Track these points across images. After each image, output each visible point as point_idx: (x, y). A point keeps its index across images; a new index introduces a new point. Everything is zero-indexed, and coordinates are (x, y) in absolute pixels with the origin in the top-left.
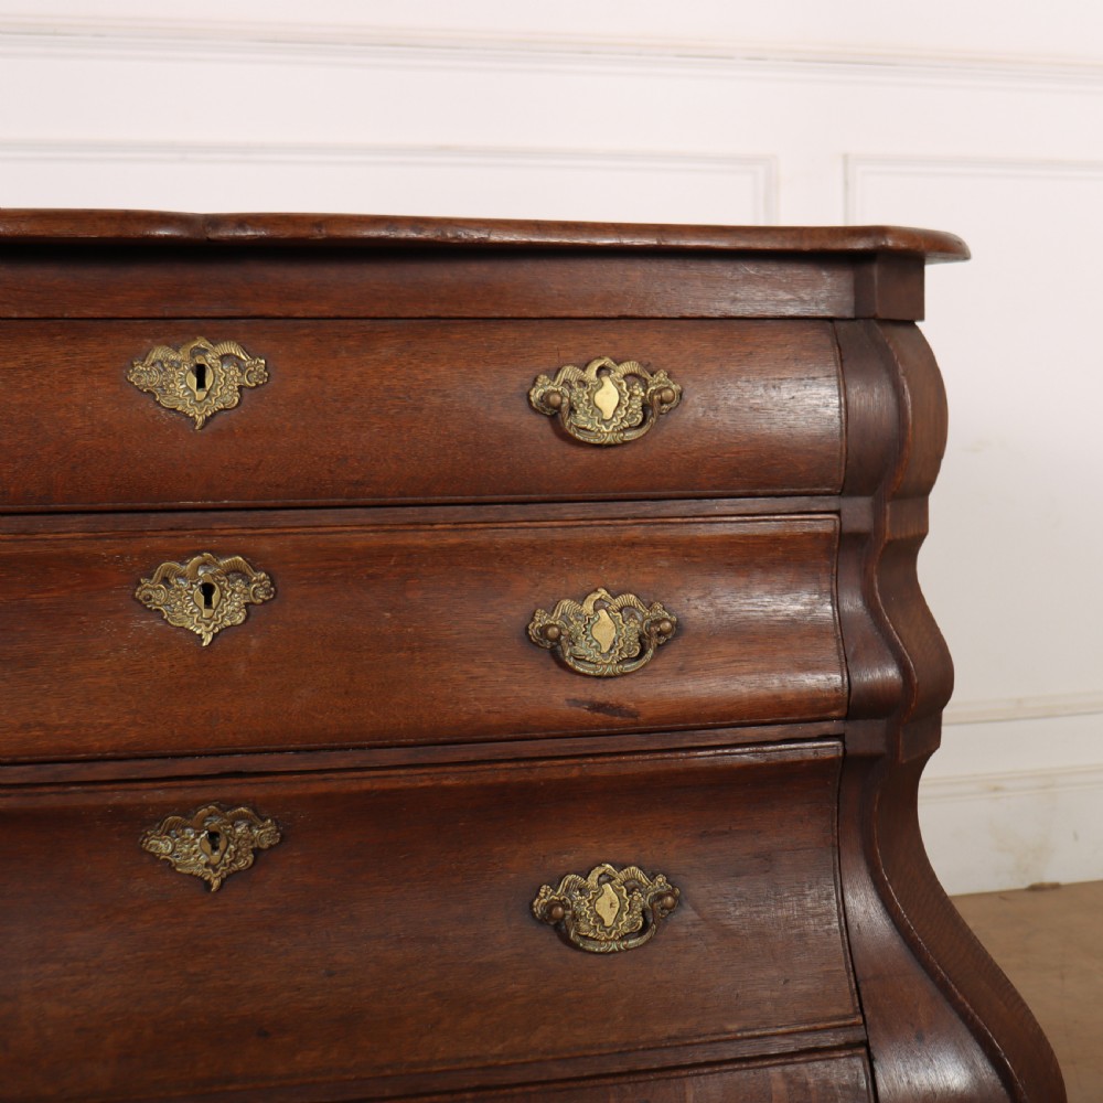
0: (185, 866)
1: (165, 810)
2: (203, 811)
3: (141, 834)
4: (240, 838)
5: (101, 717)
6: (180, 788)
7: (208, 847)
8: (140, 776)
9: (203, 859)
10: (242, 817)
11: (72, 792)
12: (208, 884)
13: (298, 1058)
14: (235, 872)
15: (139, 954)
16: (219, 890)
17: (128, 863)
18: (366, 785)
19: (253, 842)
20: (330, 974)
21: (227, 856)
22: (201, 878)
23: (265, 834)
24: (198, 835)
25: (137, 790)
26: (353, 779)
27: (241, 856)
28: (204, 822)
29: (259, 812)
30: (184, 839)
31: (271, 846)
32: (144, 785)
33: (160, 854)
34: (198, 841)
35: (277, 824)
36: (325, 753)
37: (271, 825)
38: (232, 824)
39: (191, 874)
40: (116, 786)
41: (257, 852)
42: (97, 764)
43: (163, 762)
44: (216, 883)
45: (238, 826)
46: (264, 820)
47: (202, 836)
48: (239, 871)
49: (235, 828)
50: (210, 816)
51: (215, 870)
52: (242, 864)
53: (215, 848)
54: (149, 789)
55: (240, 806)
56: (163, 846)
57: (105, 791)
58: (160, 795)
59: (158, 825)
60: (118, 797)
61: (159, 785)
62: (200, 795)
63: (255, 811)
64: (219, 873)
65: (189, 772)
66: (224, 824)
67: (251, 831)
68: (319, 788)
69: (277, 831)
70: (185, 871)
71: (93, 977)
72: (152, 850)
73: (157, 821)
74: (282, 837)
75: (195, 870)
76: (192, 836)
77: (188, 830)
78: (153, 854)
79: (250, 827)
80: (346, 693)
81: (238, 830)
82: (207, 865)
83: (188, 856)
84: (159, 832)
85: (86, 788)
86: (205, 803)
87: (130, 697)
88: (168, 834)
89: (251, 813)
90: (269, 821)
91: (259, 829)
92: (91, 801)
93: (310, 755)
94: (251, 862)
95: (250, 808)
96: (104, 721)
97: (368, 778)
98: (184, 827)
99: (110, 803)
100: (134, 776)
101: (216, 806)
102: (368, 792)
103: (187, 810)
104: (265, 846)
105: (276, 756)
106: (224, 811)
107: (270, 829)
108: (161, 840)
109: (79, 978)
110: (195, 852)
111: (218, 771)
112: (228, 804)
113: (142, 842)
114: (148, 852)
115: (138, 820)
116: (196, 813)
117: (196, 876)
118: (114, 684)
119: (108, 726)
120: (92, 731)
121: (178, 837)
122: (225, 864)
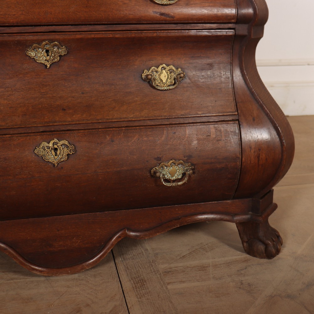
0: (38, 60)
1: (33, 42)
2: (44, 43)
3: (26, 50)
4: (55, 52)
5: (13, 12)
6: (37, 35)
7: (46, 54)
8: (25, 32)
9: (45, 58)
10: (56, 45)
11: (5, 36)
12: (46, 66)
13: (74, 116)
14: (54, 63)
15: (27, 86)
16: (49, 68)
17: (22, 59)
18: (93, 36)
19: (59, 53)
20: (83, 93)
21: (51, 57)
22: (44, 64)
23: (63, 51)
24: (43, 50)
25: (24, 36)
26: (88, 34)
27: (56, 58)
28: (44, 46)
29: (62, 43)
30: (38, 52)
31: (65, 55)
32: (26, 34)
33: (32, 56)
34: (43, 53)
35: (66, 48)
36: (80, 26)
37: (64, 48)
38: (53, 47)
39: (41, 63)
40: (18, 34)
41: (60, 56)
42: (11, 28)
43: (32, 27)
44: (48, 66)
45: (55, 48)
46: (62, 46)
47: (44, 51)
48: (55, 62)
49: (54, 49)
50: (46, 44)
51: (48, 62)
52: (56, 60)
53: (48, 55)
54: (28, 35)
55: (55, 41)
56: (32, 54)
57: (15, 36)
58: (31, 37)
59: (30, 47)
60: (18, 38)
61: (30, 34)
62: (43, 37)
63: (60, 43)
64: (49, 63)
65: (39, 31)
66: (51, 47)
67: (58, 50)
68: (78, 36)
69: (66, 50)
70: (39, 62)
71: (14, 93)
72: (29, 55)
73: (30, 46)
74: (68, 52)
75: (42, 62)
76: (41, 51)
77: (40, 49)
78: (30, 56)
79: (58, 48)
80: (86, 7)
81: (55, 50)
82: (46, 60)
83: (40, 57)
84: (31, 49)
85: (9, 35)
86: (44, 40)
87: (21, 6)
88: (34, 50)
89: (58, 44)
90: (64, 47)
91: (61, 49)
92: (11, 39)
93: (76, 26)
94: (59, 59)
95: (58, 42)
96: (13, 13)
97: (93, 34)
98: (39, 48)
99: (16, 39)
100: (23, 32)
101: (49, 41)
102: (93, 38)
103: (39, 42)
104: (63, 55)
105: (65, 27)
106: (51, 43)
107: (64, 49)
108: (32, 52)
109: (9, 93)
110: (42, 56)
111: (48, 31)
112: (51, 41)
113: (26, 52)
114: (28, 56)
115: (25, 46)
116: (42, 43)
117: (42, 64)
118: (15, 2)
119: (14, 15)
120: (10, 16)
121: (37, 51)
122: (51, 60)
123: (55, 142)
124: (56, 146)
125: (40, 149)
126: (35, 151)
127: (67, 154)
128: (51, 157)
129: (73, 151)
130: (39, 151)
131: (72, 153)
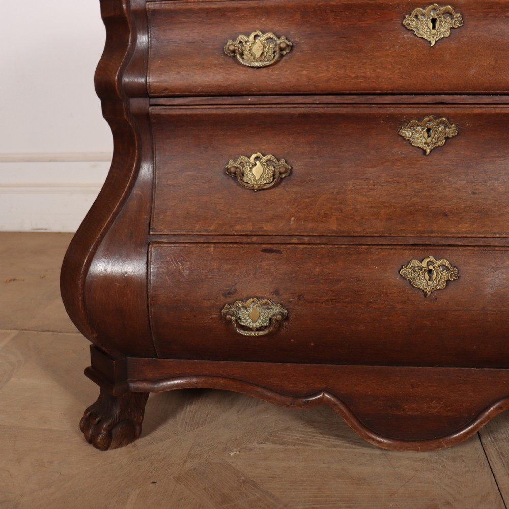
0: (415, 143)
1: (410, 117)
2: (426, 119)
3: (399, 128)
4: (441, 132)
5: (388, 75)
6: (418, 107)
7: (426, 135)
8: (401, 102)
9: (424, 141)
10: (442, 123)
11: (373, 107)
12: (425, 151)
13: (460, 226)
14: (436, 147)
15: (395, 179)
16: (428, 155)
17: (392, 141)
18: (498, 111)
19: (445, 134)
20: (474, 193)
21: (434, 140)
22: (422, 149)
23: (451, 131)
24: (423, 129)
25: (400, 107)
26: (492, 108)
27: (440, 141)
28: (426, 124)
29: (452, 119)
30: (417, 131)
31: (453, 136)
32: (403, 106)
33: (406, 137)
34: (422, 132)
35: (457, 127)
36: (481, 96)
37: (454, 127)
38: (438, 125)
39: (418, 147)
40: (391, 105)
41: (447, 138)
42: (383, 96)
43: (411, 96)
44: (428, 151)
45: (440, 127)
46: (452, 124)
47: (424, 130)
48: (439, 147)
49: (439, 127)
50: (429, 121)
51: (428, 146)
52: (440, 143)
53: (429, 136)
54: (405, 108)
55: (442, 117)
56: (407, 133)
57: (386, 107)
58: (409, 110)
59: (406, 124)
60: (392, 110)
61: (409, 106)
62: (426, 111)
63: (448, 120)
64: (430, 147)
65: (422, 101)
66: (435, 125)
67: (445, 129)
68: (477, 111)
69: (457, 130)
70: (416, 145)
71: (376, 187)
72: (403, 135)
73: (406, 122)
74: (458, 133)
75: (421, 146)
76: (420, 130)
77: (419, 127)
78: (403, 137)
79: (445, 127)
80: (494, 68)
81: (440, 129)
82: (425, 143)
83: (418, 139)
84: (407, 127)
85: (379, 106)
86: (427, 115)
87: (400, 67)
88: (410, 128)
89: (447, 121)
90: (454, 125)
91: (449, 128)
92: (382, 111)
93: (473, 97)
94: (444, 143)
95: (446, 118)
96: (389, 76)
97: (499, 108)
98: (418, 126)
99: (388, 112)
100: (398, 102)
101: (433, 117)
102: (498, 114)
103: (420, 117)
104: (451, 136)
105: (459, 97)
106: (436, 119)
107: (453, 129)
108: (407, 131)
109: (370, 187)
110: (421, 137)
111: (434, 102)
112: (438, 116)
113: (399, 131)
114: (401, 136)
115: (398, 121)
116: (423, 119)
117: (420, 148)
118: (393, 61)
119: (391, 78)
120: (384, 80)
121: (414, 130)
122: (433, 143)
123: (430, 261)
124: (431, 267)
125: (408, 269)
126: (401, 272)
127: (447, 281)
128: (423, 283)
129: (455, 277)
130: (407, 272)
131: (454, 279)
